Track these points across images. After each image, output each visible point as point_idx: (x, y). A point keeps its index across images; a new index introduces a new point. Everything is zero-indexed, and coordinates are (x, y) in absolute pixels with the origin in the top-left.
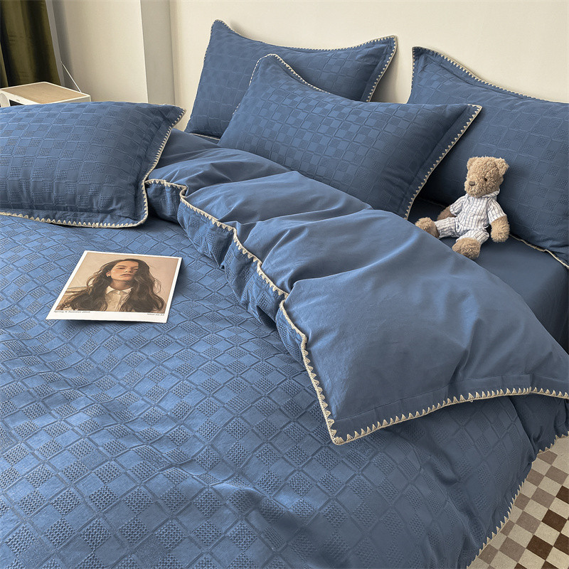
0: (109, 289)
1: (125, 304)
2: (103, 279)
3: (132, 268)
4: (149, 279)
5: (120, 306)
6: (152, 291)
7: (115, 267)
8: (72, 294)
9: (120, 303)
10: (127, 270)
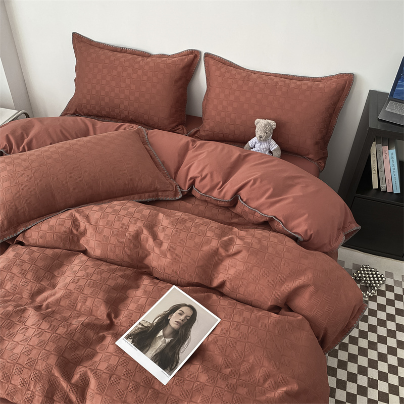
0: (161, 333)
1: (158, 353)
2: (164, 321)
3: (186, 317)
4: (187, 335)
5: (154, 354)
6: (179, 350)
7: (178, 311)
8: (141, 326)
9: (157, 350)
10: (182, 317)
